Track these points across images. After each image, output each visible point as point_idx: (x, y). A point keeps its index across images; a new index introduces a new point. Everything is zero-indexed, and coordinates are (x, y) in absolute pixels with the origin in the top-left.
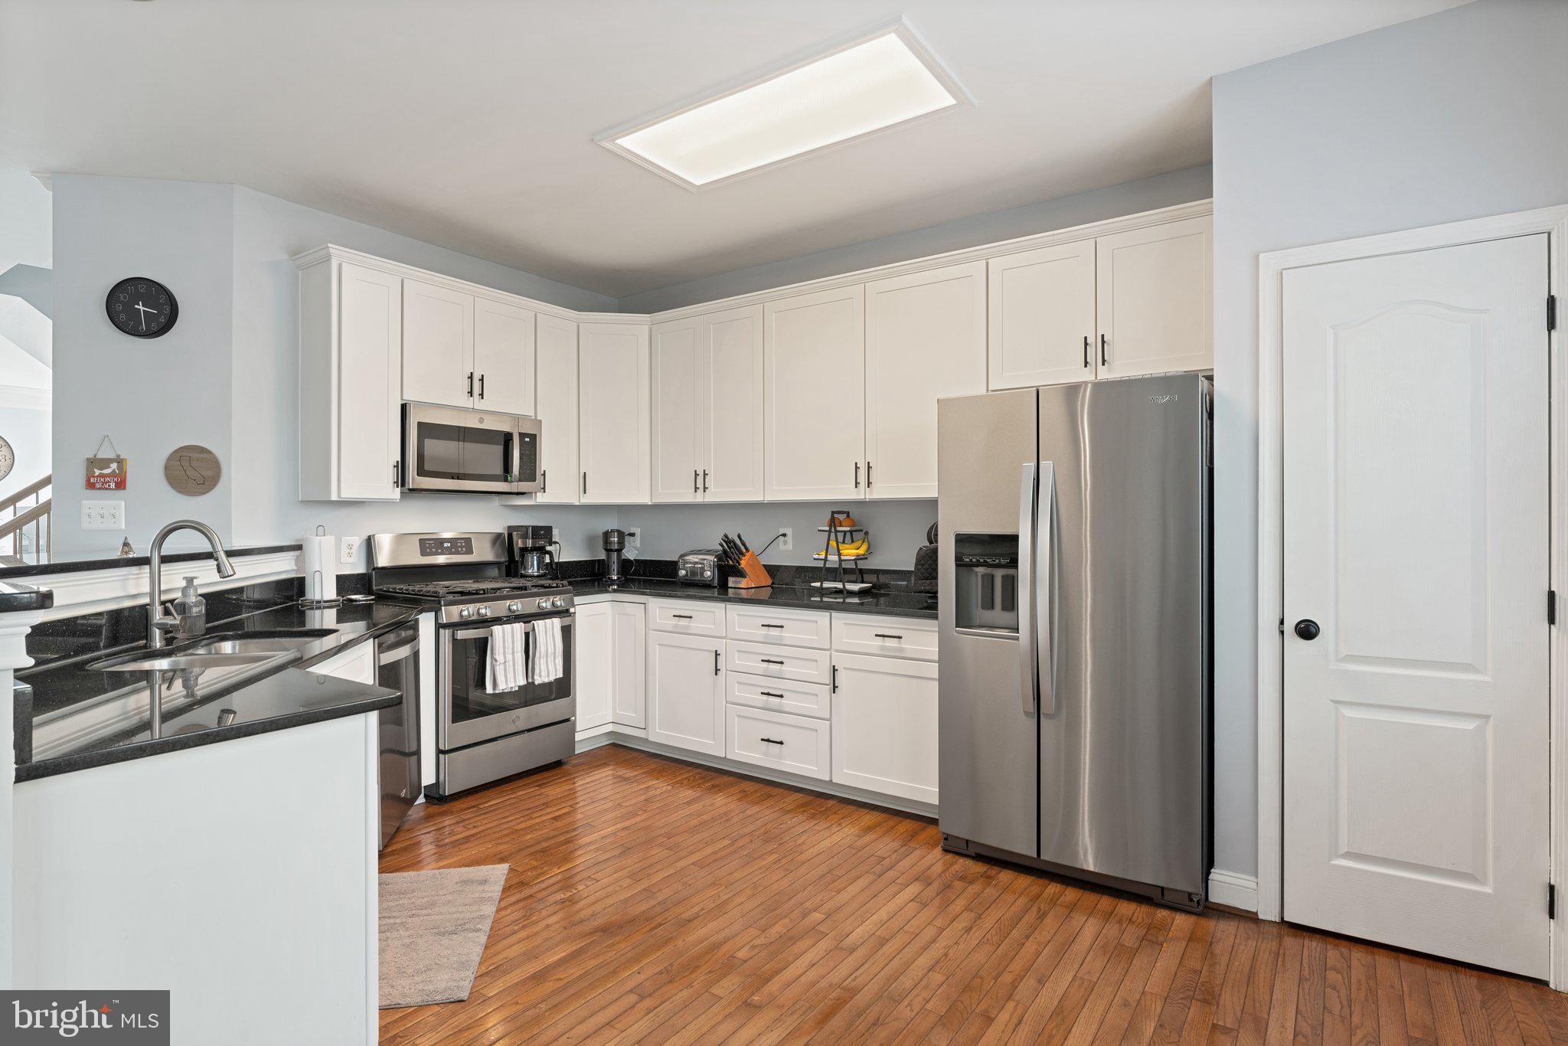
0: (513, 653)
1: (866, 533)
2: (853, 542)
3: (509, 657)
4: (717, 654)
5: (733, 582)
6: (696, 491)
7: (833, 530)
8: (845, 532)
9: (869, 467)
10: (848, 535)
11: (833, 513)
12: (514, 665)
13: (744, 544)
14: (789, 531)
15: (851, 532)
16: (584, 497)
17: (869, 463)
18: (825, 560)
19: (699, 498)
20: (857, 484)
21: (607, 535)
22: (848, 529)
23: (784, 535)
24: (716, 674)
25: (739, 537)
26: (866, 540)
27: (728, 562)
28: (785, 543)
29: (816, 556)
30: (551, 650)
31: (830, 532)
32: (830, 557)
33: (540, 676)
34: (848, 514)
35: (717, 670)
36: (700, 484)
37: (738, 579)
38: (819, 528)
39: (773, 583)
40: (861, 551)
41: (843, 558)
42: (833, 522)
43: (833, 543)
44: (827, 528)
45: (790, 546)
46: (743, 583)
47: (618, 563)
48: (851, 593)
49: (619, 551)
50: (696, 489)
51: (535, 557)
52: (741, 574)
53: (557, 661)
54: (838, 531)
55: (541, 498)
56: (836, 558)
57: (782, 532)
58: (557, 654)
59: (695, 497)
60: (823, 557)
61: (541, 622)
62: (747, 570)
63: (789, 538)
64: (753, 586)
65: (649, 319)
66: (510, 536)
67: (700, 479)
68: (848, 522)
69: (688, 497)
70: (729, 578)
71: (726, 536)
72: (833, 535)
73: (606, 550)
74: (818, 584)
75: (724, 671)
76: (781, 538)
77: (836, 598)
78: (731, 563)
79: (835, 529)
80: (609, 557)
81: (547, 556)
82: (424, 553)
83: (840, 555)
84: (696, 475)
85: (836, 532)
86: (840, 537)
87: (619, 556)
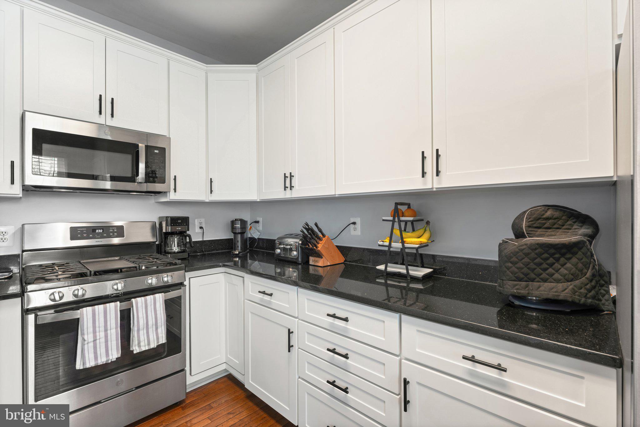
0: (106, 330)
1: (428, 223)
2: (414, 230)
3: (101, 334)
4: (290, 332)
5: (313, 261)
6: (285, 190)
7: (396, 219)
8: (406, 222)
9: (438, 156)
10: (409, 225)
11: (397, 204)
12: (106, 341)
13: (320, 231)
14: (358, 221)
15: (412, 222)
16: (211, 196)
17: (437, 150)
18: (390, 246)
19: (288, 195)
20: (424, 174)
21: (233, 223)
22: (411, 219)
23: (354, 223)
24: (289, 351)
25: (316, 225)
26: (428, 229)
27: (309, 246)
28: (355, 229)
29: (381, 243)
30: (151, 322)
31: (393, 221)
32: (393, 244)
33: (139, 345)
34: (409, 205)
35: (290, 347)
36: (288, 184)
37: (317, 259)
38: (384, 218)
39: (345, 261)
40: (423, 240)
41: (406, 245)
42: (396, 213)
43: (397, 232)
44: (391, 218)
45: (358, 232)
46: (321, 263)
47: (241, 242)
48: (415, 279)
49: (242, 233)
50: (285, 188)
51: (176, 239)
52: (319, 255)
53: (159, 330)
54: (401, 221)
55: (172, 196)
56: (399, 245)
57: (352, 220)
58: (159, 324)
59: (285, 195)
60: (387, 243)
61: (139, 299)
62: (323, 252)
63: (358, 226)
64: (329, 264)
65: (256, 68)
66: (161, 224)
67: (288, 180)
68: (409, 212)
69: (279, 194)
70: (310, 257)
71: (307, 224)
72: (396, 225)
73: (234, 233)
74: (382, 267)
75: (297, 348)
76: (352, 226)
77: (399, 282)
78: (311, 246)
79: (399, 219)
80: (235, 237)
81: (188, 238)
82: (73, 238)
83: (403, 242)
84: (285, 177)
85: (400, 221)
86: (403, 225)
87: (242, 238)
